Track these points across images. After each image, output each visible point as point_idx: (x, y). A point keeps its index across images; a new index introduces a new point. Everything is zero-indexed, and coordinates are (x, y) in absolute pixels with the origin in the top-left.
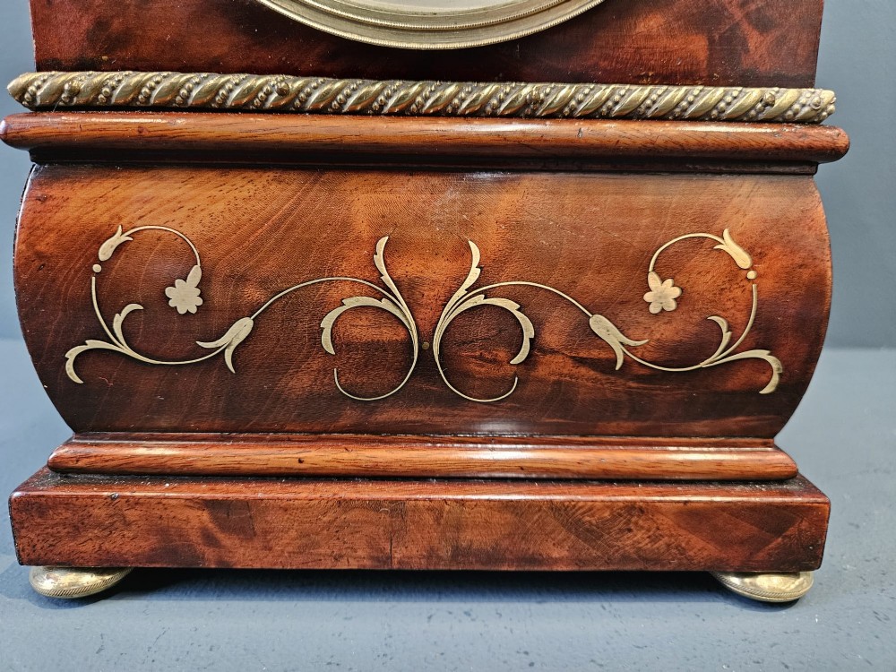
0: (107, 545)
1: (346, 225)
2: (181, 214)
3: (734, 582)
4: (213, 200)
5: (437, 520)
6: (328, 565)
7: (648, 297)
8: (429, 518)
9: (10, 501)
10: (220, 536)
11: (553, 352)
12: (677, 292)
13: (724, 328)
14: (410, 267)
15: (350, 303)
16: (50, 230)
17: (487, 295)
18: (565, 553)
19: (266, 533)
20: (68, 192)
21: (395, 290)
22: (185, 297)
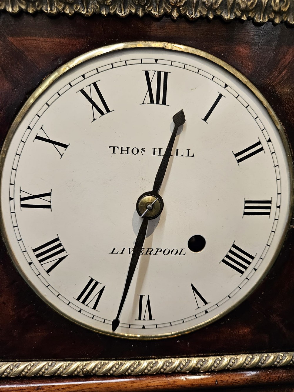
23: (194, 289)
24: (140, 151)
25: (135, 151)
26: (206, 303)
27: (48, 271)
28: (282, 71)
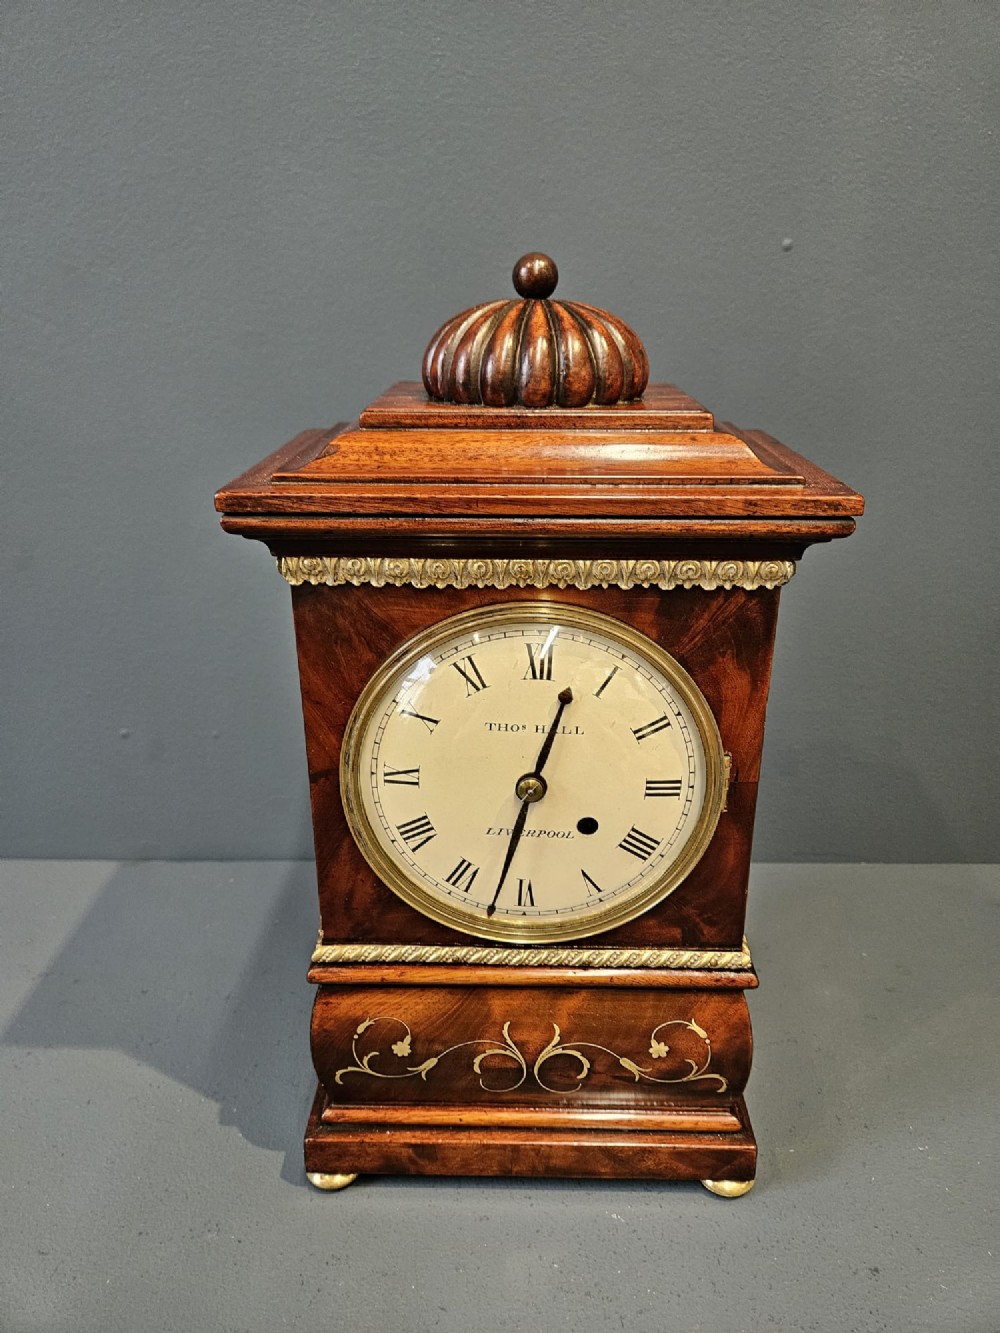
0: (356, 1164)
1: (488, 1016)
2: (402, 1010)
3: (709, 1183)
4: (417, 1004)
5: (537, 1155)
6: (476, 1173)
7: (651, 1051)
8: (533, 1153)
9: (305, 1144)
10: (418, 1159)
11: (600, 1073)
12: (667, 1049)
13: (694, 1065)
14: (523, 1036)
15: (489, 1052)
16: (331, 1019)
17: (564, 1048)
18: (608, 1170)
19: (443, 1159)
20: (340, 1000)
21: (513, 1045)
22: (402, 1049)
23: (584, 874)
24: (521, 727)
25: (515, 728)
26: (599, 890)
27: (414, 850)
28: (693, 639)
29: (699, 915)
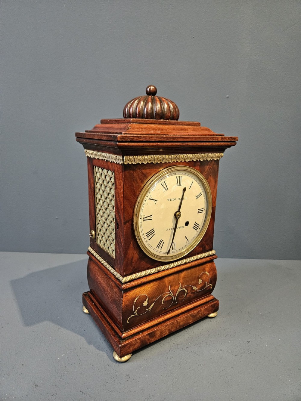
1: (165, 285)
2: (145, 291)
4: (149, 288)
6: (163, 336)
8: (176, 323)
10: (150, 338)
11: (189, 293)
12: (202, 280)
13: (207, 283)
14: (173, 288)
15: (166, 296)
16: (127, 301)
17: (182, 289)
18: (192, 321)
19: (156, 335)
20: (129, 293)
21: (171, 292)
22: (145, 304)
23: (186, 237)
24: (175, 199)
26: (188, 241)
27: (149, 240)
29: (205, 243)
